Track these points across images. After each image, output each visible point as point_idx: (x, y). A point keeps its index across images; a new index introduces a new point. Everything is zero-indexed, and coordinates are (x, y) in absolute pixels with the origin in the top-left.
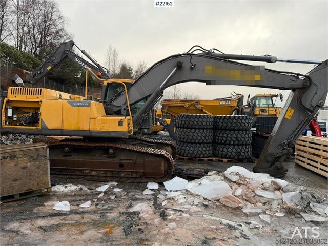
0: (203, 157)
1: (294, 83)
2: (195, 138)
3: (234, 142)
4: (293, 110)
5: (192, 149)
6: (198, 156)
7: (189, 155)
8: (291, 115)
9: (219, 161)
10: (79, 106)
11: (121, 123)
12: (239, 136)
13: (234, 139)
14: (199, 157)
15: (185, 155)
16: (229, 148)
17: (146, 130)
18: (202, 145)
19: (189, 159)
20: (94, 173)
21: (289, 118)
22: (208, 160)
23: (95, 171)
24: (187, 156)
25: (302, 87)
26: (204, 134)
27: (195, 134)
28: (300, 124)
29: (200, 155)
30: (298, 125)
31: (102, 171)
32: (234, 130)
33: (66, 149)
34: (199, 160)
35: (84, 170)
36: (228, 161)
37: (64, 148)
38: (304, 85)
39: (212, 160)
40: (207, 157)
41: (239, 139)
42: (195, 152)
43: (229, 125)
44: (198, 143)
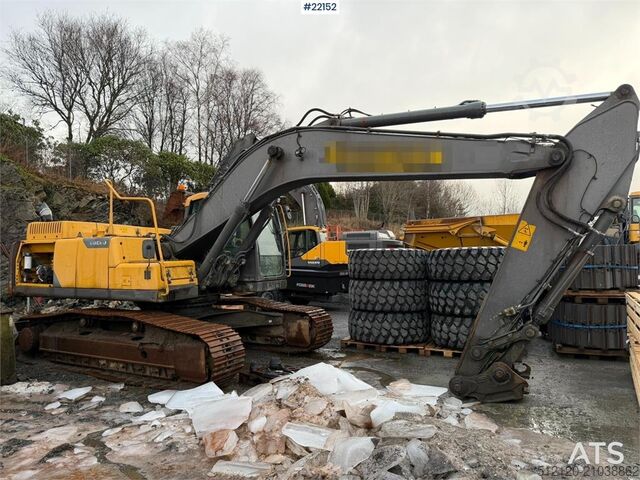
0: (395, 343)
1: (526, 159)
2: (373, 300)
3: (462, 309)
4: (533, 228)
5: (368, 324)
6: (381, 340)
7: (364, 338)
8: (529, 240)
9: (433, 353)
10: (96, 246)
11: (148, 275)
12: (472, 295)
13: (461, 304)
14: (385, 343)
15: (358, 338)
16: (452, 323)
17: (251, 286)
18: (390, 316)
19: (366, 347)
20: (112, 365)
21: (525, 249)
22: (409, 351)
23: (114, 361)
24: (361, 341)
25: (547, 165)
26: (392, 293)
27: (373, 292)
28: (554, 262)
29: (387, 337)
30: (549, 264)
31: (121, 362)
32: (460, 281)
33: (82, 321)
34: (389, 350)
35: (99, 359)
36: (454, 354)
37: (79, 319)
38: (551, 159)
39: (416, 351)
40: (404, 344)
41: (474, 303)
42: (375, 333)
43: (449, 269)
44: (381, 311)
